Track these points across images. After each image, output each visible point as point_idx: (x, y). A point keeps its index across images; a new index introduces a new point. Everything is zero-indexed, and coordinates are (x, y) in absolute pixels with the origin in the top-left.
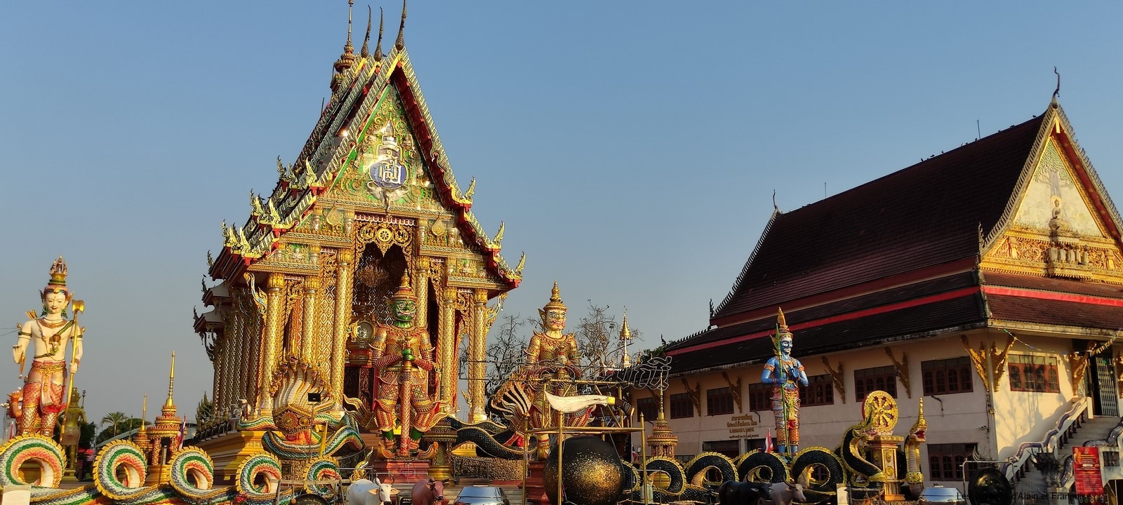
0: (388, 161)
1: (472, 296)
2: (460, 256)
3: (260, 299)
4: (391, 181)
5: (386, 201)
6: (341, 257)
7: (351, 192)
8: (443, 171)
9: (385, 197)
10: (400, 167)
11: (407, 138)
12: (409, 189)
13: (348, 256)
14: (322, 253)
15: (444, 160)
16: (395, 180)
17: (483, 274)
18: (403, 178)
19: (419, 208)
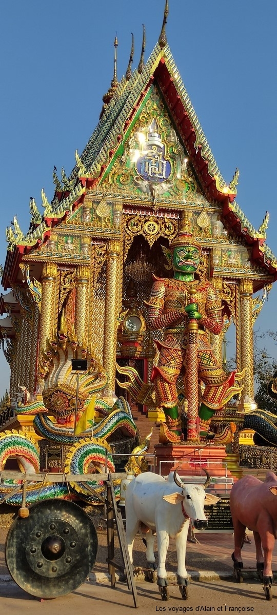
0: (154, 156)
1: (237, 287)
2: (225, 247)
3: (34, 288)
4: (157, 175)
5: (152, 193)
6: (111, 248)
7: (119, 187)
8: (207, 162)
9: (152, 190)
10: (165, 162)
11: (171, 134)
12: (174, 183)
13: (117, 247)
14: (93, 245)
15: (208, 153)
16: (160, 174)
17: (248, 265)
18: (168, 173)
19: (184, 201)
